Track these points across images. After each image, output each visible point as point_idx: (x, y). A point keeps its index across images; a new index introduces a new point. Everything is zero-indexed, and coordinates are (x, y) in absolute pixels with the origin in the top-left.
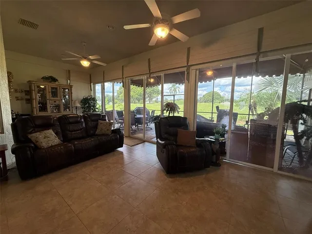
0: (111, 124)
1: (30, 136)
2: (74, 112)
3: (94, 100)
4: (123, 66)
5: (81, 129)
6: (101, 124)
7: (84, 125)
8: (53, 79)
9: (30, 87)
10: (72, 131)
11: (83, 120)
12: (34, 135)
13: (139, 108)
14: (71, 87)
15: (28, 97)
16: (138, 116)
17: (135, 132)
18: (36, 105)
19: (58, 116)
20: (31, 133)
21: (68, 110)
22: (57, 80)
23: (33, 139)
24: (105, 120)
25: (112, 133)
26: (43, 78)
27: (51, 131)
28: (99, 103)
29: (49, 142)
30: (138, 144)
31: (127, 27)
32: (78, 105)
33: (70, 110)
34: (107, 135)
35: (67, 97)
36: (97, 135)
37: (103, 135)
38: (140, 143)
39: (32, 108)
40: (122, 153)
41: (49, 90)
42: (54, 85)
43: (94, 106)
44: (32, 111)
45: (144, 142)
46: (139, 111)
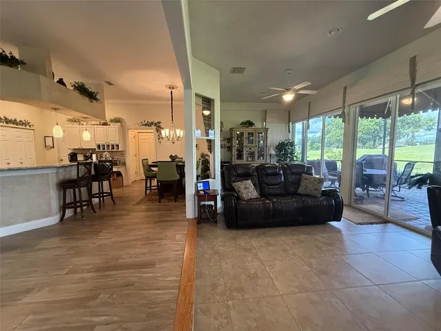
0: (321, 181)
1: (233, 184)
2: (268, 161)
3: (292, 144)
4: (345, 88)
5: (279, 184)
6: (306, 179)
7: (283, 179)
8: (250, 124)
9: (231, 134)
10: (270, 185)
11: (282, 172)
12: (236, 183)
13: (370, 156)
14: (266, 130)
15: (229, 145)
16: (369, 171)
17: (360, 199)
18: (235, 152)
19: (256, 165)
20: (234, 182)
21: (262, 158)
22: (254, 124)
23: (236, 188)
24: (311, 174)
25: (322, 195)
26: (242, 124)
27: (250, 182)
28: (298, 150)
29: (249, 194)
30: (371, 224)
31: (372, 17)
32: (273, 152)
33: (263, 159)
34: (315, 197)
35: (262, 142)
36: (299, 194)
37: (308, 196)
38: (377, 223)
39: (232, 155)
40: (338, 231)
41: (246, 135)
42: (250, 130)
43: (292, 153)
44: (231, 159)
45: (386, 222)
46: (369, 162)
